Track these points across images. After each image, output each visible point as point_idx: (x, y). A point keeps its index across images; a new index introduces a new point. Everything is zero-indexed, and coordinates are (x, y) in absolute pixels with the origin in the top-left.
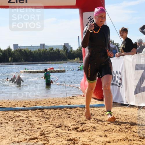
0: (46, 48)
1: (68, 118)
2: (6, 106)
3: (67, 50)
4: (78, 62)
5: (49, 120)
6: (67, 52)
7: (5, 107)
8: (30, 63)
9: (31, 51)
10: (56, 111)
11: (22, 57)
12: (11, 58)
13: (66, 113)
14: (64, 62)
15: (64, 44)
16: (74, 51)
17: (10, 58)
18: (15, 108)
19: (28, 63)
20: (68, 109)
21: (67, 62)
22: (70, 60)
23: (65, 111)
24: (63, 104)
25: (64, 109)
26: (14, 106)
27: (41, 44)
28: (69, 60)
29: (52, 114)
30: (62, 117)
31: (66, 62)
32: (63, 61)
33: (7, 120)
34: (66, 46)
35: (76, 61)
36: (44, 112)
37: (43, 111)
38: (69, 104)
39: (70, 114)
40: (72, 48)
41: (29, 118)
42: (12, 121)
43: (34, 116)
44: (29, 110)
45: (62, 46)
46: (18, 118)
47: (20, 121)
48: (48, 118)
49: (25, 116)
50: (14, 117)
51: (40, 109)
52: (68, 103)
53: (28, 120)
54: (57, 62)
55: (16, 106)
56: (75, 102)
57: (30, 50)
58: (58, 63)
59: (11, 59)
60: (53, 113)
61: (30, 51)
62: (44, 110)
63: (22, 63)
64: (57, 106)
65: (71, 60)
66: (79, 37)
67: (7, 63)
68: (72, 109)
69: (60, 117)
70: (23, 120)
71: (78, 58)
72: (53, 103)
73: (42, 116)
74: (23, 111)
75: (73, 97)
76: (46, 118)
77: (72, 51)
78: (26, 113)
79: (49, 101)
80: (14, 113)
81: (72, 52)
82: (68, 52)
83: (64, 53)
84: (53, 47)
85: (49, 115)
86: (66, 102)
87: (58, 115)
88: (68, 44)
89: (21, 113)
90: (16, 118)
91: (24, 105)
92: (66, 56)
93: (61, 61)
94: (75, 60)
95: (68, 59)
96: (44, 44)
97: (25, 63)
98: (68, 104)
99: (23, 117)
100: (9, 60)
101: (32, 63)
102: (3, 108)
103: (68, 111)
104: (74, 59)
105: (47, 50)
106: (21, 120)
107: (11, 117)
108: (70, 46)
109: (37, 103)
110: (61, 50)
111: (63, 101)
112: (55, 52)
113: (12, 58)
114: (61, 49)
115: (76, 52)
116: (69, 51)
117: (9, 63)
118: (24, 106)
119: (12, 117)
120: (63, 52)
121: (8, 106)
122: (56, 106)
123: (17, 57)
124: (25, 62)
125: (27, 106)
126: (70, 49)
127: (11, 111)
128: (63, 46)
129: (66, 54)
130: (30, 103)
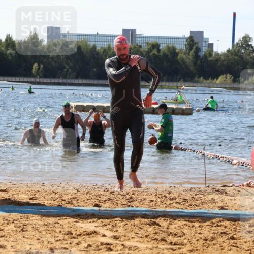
0: (138, 41)
1: (233, 248)
2: (46, 203)
3: (198, 50)
4: (225, 88)
5: (180, 249)
6: (196, 56)
7: (44, 205)
8: (92, 82)
9: (94, 47)
10: (193, 227)
11: (68, 65)
12: (39, 65)
13: (222, 233)
14: (187, 84)
15: (192, 32)
16: (218, 54)
17: (35, 66)
18: (74, 210)
19: (85, 81)
20: (227, 223)
21: (195, 84)
22: (205, 81)
23: (218, 226)
24: (205, 205)
25: (214, 221)
26: (69, 203)
27: (124, 31)
28: (202, 78)
29: (184, 234)
30: (214, 245)
31: (191, 84)
32: (185, 81)
33: (65, 242)
34: (196, 40)
35: (222, 83)
36: (158, 224)
37: (155, 223)
38: (222, 208)
39: (235, 236)
40: (211, 46)
41: (122, 239)
42: (78, 244)
43: (133, 235)
44: (116, 217)
45: (183, 38)
46: (93, 239)
47: (101, 247)
48: (175, 244)
49: (108, 233)
50: (78, 233)
51: (144, 216)
52: (221, 204)
53: (123, 245)
54: (167, 84)
55: (74, 202)
56: (238, 202)
57: (92, 45)
58: (169, 88)
59: (39, 68)
60: (185, 231)
61: (91, 49)
62: (158, 221)
63: (69, 81)
64: (190, 211)
65: (207, 79)
66: (235, 14)
67: (26, 80)
68: (236, 223)
69: (209, 245)
70: (108, 244)
71: (229, 76)
72: (177, 200)
73: (159, 237)
74: (99, 219)
75: (224, 186)
76: (171, 243)
77: (210, 55)
78: (110, 227)
79: (165, 196)
80: (76, 222)
81: (210, 59)
82: (200, 57)
83: (189, 59)
84: (159, 41)
85: (175, 235)
86: (213, 201)
87: (203, 238)
88: (202, 33)
89: (96, 224)
90: (87, 238)
91: (97, 203)
92: (192, 68)
93: (179, 81)
94: (218, 82)
95: (199, 77)
96: (133, 31)
97: (76, 81)
98: (219, 207)
99: (104, 236)
100: (34, 70)
101: (96, 82)
102: (39, 207)
103: (226, 227)
104: (217, 79)
105: (140, 47)
106: (102, 244)
107: (72, 234)
108: (208, 39)
109: (131, 198)
110: (181, 50)
111: (203, 197)
112: (164, 54)
113: (42, 66)
114: (181, 47)
115: (223, 58)
116: (201, 54)
117: (33, 80)
118: (96, 205)
119: (74, 233)
120: (184, 57)
121: (52, 202)
122: (186, 211)
123: (55, 62)
124: (77, 78)
125: (106, 207)
126: (204, 49)
127: (63, 216)
128: (187, 39)
129: (195, 63)
130: (112, 197)
